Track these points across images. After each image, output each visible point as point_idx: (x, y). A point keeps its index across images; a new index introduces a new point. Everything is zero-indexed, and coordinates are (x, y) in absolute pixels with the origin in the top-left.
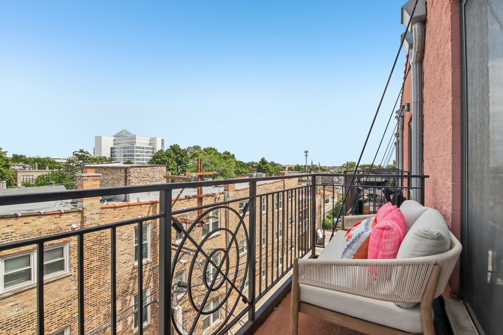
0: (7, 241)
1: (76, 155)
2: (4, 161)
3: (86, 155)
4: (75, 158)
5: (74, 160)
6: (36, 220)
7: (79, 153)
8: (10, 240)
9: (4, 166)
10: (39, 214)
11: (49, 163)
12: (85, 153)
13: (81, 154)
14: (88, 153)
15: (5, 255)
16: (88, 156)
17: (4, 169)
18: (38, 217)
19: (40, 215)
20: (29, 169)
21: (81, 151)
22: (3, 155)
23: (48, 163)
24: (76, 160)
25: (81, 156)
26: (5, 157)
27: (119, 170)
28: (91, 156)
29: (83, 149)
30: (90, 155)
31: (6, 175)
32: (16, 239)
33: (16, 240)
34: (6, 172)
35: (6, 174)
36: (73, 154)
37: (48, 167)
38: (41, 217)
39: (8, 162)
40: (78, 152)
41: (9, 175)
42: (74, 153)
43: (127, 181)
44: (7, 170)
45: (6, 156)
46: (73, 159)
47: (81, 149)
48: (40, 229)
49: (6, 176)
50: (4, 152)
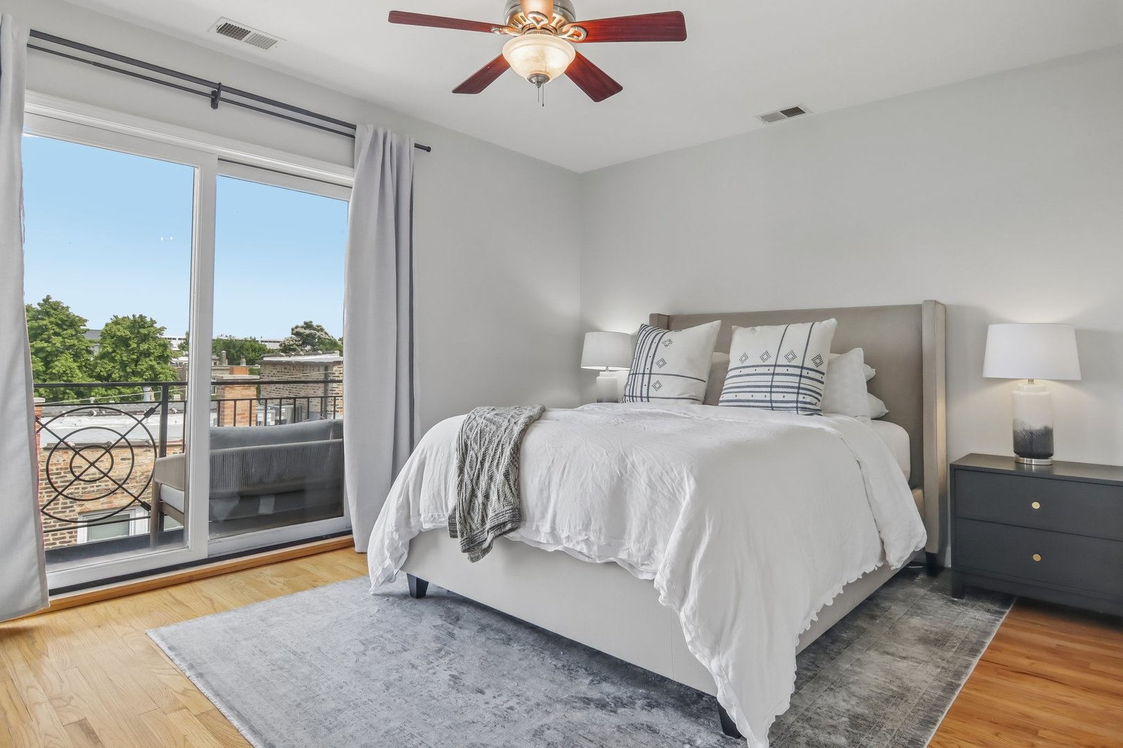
0: (93, 487)
1: (297, 334)
2: (158, 347)
3: (318, 334)
4: (296, 341)
5: (292, 345)
6: (141, 455)
7: (302, 330)
8: (97, 486)
9: (159, 357)
10: (147, 444)
11: (253, 351)
12: (314, 329)
13: (307, 332)
14: (322, 330)
15: (88, 510)
16: (322, 336)
17: (158, 364)
18: (145, 449)
19: (147, 446)
20: (215, 363)
21: (308, 325)
22: (158, 335)
23: (250, 350)
24: (298, 346)
25: (308, 335)
26: (160, 339)
27: (316, 369)
28: (327, 337)
29: (311, 322)
30: (326, 333)
31: (161, 376)
32: (106, 485)
33: (106, 487)
34: (161, 371)
35: (160, 373)
36: (292, 334)
37: (244, 360)
38: (150, 451)
39: (165, 350)
40: (302, 327)
41: (166, 376)
42: (293, 330)
43: (329, 392)
44: (164, 366)
45: (162, 337)
46: (291, 343)
47: (308, 320)
48: (147, 472)
49: (161, 379)
50: (160, 329)
